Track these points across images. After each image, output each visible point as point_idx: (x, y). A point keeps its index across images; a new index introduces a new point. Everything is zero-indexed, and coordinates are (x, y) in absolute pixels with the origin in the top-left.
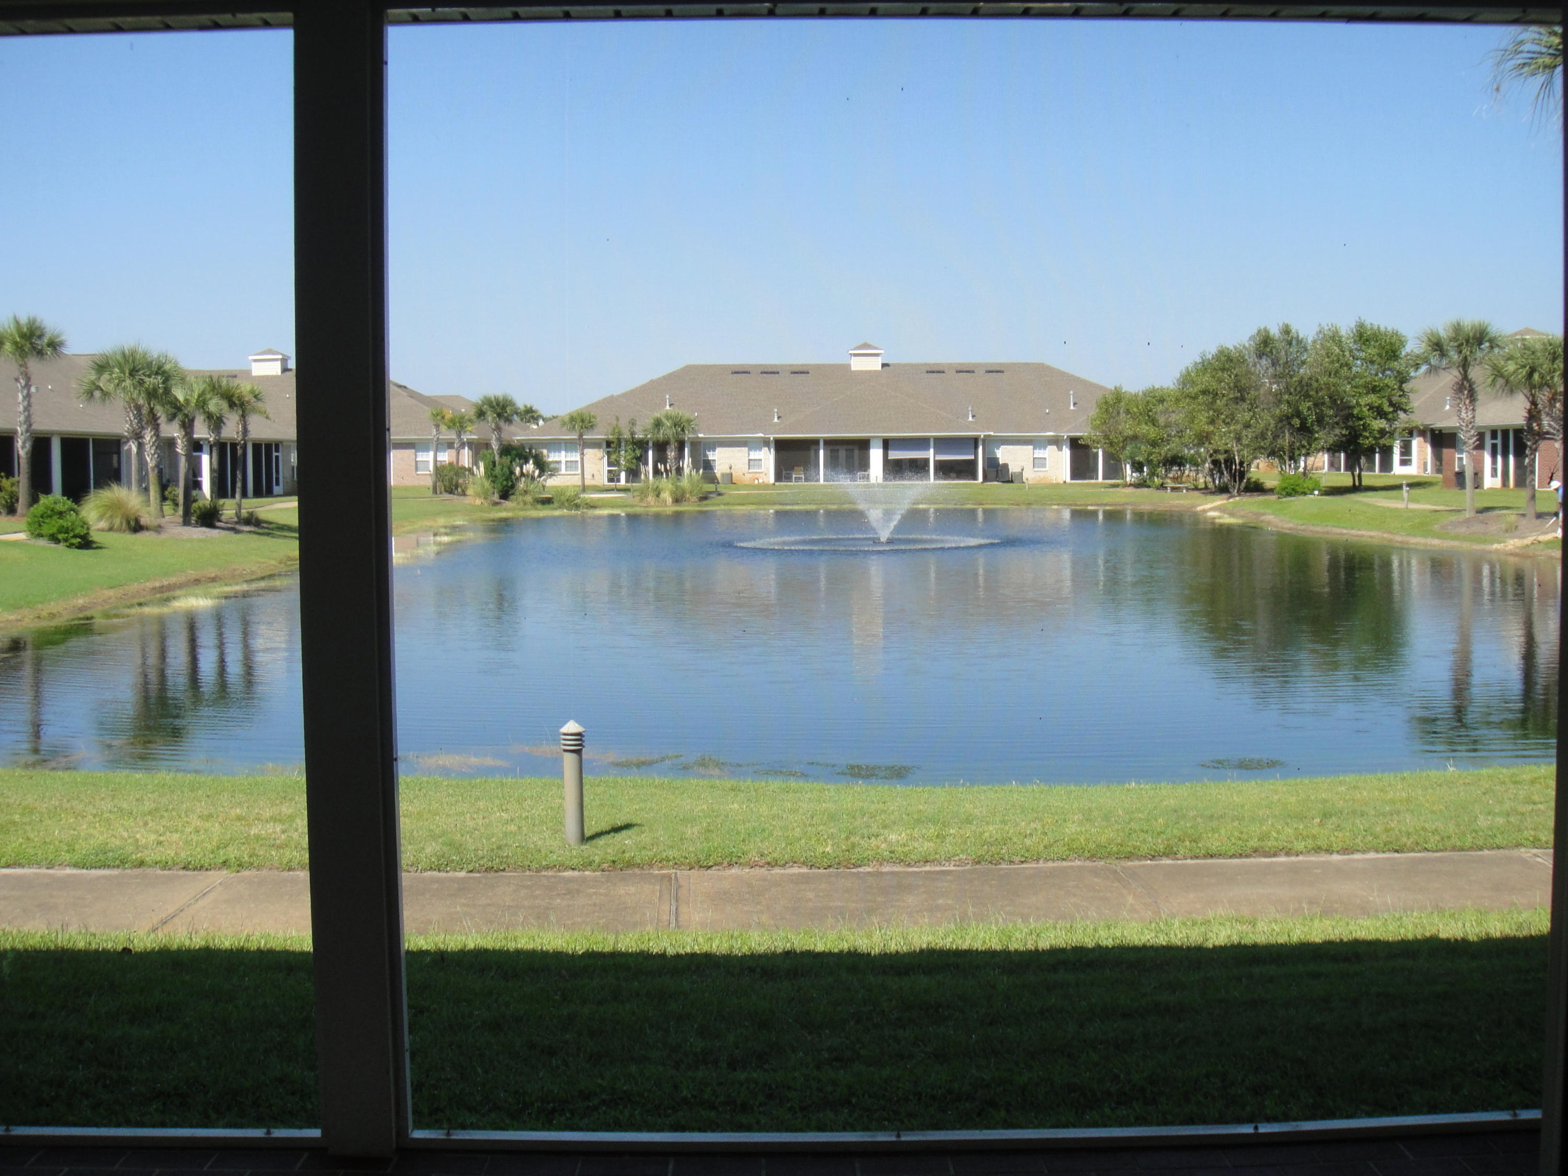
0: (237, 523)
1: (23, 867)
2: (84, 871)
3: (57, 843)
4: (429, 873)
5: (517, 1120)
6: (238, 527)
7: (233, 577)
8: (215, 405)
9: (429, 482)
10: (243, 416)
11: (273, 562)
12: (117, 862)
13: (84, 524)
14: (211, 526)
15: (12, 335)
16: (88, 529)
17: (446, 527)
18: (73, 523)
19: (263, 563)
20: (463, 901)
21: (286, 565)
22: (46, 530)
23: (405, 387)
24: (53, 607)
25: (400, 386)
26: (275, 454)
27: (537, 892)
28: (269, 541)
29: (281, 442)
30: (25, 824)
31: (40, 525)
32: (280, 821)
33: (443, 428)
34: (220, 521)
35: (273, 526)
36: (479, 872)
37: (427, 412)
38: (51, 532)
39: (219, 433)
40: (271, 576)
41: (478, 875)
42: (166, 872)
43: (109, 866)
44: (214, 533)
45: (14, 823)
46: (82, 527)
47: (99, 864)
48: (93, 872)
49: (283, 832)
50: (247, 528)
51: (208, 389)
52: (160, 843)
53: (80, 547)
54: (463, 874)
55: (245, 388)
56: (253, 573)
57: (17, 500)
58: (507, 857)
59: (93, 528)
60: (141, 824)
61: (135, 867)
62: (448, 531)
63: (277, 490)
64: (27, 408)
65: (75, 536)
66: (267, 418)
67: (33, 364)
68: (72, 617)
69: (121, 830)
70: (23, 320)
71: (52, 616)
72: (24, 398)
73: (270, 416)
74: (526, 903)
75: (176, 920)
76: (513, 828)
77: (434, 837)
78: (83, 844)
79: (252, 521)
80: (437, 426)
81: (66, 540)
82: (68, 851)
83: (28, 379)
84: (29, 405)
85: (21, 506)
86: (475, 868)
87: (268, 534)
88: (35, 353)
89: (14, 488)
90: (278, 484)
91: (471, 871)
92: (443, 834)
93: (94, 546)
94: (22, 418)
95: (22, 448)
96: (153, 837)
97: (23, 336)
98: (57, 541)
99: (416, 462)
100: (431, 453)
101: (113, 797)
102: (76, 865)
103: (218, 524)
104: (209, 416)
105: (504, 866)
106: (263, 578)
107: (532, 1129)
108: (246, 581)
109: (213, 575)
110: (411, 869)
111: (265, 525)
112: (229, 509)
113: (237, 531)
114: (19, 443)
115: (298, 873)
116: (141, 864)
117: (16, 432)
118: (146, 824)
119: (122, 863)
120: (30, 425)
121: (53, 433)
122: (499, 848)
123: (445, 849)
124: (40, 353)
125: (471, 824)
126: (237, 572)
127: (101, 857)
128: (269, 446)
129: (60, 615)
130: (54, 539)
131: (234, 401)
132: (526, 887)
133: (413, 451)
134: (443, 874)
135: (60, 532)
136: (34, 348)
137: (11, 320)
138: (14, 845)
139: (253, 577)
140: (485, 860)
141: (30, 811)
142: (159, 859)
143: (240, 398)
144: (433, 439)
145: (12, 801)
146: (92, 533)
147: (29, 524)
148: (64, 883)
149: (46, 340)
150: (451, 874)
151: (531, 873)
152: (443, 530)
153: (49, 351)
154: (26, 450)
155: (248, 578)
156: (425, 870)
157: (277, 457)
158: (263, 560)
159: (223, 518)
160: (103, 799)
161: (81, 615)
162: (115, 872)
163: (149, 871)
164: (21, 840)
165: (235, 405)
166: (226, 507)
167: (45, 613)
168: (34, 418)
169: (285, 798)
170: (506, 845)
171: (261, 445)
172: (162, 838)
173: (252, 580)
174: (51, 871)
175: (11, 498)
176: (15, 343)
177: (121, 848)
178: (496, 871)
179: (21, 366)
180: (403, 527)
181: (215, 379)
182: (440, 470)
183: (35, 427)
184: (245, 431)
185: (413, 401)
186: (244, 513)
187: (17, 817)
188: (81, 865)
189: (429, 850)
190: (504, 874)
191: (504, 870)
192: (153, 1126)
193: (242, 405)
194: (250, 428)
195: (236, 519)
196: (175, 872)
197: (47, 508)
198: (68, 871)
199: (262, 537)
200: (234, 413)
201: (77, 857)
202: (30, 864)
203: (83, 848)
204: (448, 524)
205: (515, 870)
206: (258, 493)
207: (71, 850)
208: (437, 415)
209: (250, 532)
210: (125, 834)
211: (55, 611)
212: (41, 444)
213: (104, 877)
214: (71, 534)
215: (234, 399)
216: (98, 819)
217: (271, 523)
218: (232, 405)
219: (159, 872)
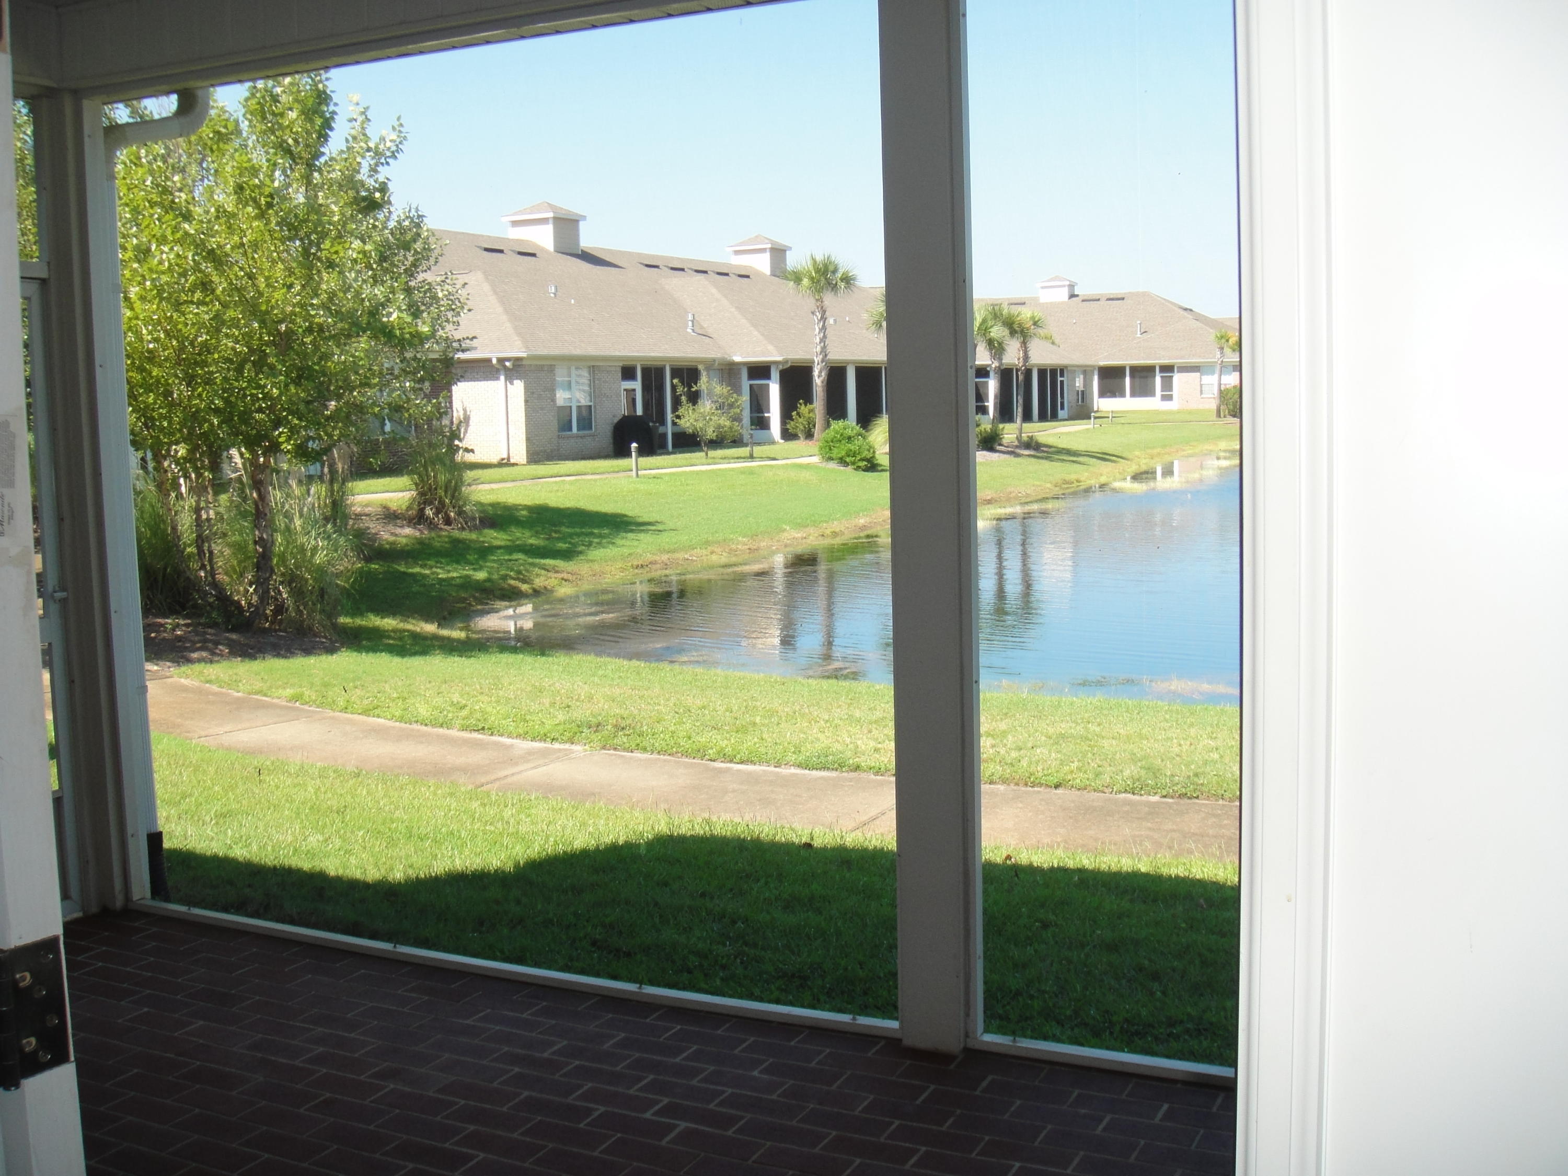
0: (1017, 447)
1: (755, 764)
2: (807, 772)
3: (786, 744)
4: (1124, 795)
5: (1096, 1036)
6: (1018, 451)
7: (1010, 500)
8: (997, 332)
9: (1213, 405)
10: (1024, 343)
11: (1049, 485)
12: (836, 765)
13: (871, 448)
14: (991, 449)
15: (809, 271)
16: (874, 452)
17: (1225, 451)
18: (860, 447)
19: (1037, 486)
20: (1149, 824)
21: (1061, 488)
22: (836, 453)
23: (1191, 310)
24: (836, 526)
25: (1186, 309)
26: (1059, 379)
27: (1226, 822)
28: (1046, 464)
29: (1066, 367)
30: (763, 725)
31: (830, 449)
32: (992, 736)
33: (1227, 351)
34: (1000, 445)
35: (1053, 449)
36: (1172, 797)
37: (1212, 334)
38: (840, 456)
39: (1000, 359)
40: (1044, 500)
41: (1170, 800)
42: (879, 778)
43: (828, 768)
44: (994, 456)
45: (755, 724)
46: (869, 451)
47: (820, 766)
48: (814, 772)
49: (993, 746)
50: (1027, 452)
51: (990, 317)
52: (876, 750)
53: (867, 469)
54: (1156, 798)
55: (1025, 314)
56: (1028, 495)
57: (814, 426)
58: (1202, 784)
59: (877, 453)
60: (866, 732)
61: (851, 771)
62: (1228, 454)
63: (1061, 414)
64: (823, 340)
65: (862, 460)
66: (1053, 343)
67: (829, 299)
68: (854, 536)
69: (845, 736)
70: (819, 258)
71: (835, 534)
72: (820, 330)
73: (1057, 341)
74: (1211, 832)
75: (877, 822)
76: (1216, 756)
77: (1134, 759)
78: (809, 746)
79: (1032, 445)
80: (1222, 349)
81: (853, 463)
82: (794, 753)
83: (824, 312)
84: (825, 337)
85: (817, 431)
86: (1168, 793)
87: (1046, 458)
88: (830, 289)
89: (811, 415)
90: (1062, 408)
91: (1165, 797)
92: (1146, 757)
93: (880, 468)
94: (819, 349)
95: (819, 379)
96: (872, 744)
97: (818, 271)
98: (846, 464)
99: (1201, 385)
100: (1216, 376)
101: (850, 705)
102: (799, 766)
103: (999, 448)
104: (990, 342)
105: (1198, 793)
106: (1036, 501)
107: (1108, 1048)
108: (1021, 504)
109: (989, 498)
110: (1106, 790)
111: (1045, 449)
112: (1010, 432)
113: (1018, 455)
114: (816, 373)
115: (999, 786)
116: (857, 768)
117: (813, 362)
118: (870, 731)
119: (840, 766)
120: (826, 355)
121: (848, 362)
122: (1196, 775)
123: (1143, 772)
124: (834, 288)
125: (1176, 750)
126: (1013, 495)
127: (823, 759)
128: (1054, 372)
129: (842, 533)
130: (842, 462)
131: (1015, 328)
132: (1214, 816)
133: (1198, 374)
134: (1137, 797)
135: (849, 456)
136: (829, 284)
137: (809, 258)
138: (749, 744)
139: (1028, 500)
140: (1179, 786)
141: (772, 713)
142: (873, 764)
143: (1020, 325)
144: (1216, 362)
145: (758, 704)
146: (877, 456)
147: (821, 448)
148: (786, 782)
149: (839, 275)
150: (1144, 798)
151: (1225, 803)
152: (1222, 454)
153: (843, 285)
154: (821, 378)
155: (1023, 500)
156: (1120, 792)
157: (1062, 382)
158: (1038, 483)
159: (1004, 441)
160: (840, 706)
161: (862, 534)
162: (834, 774)
163: (864, 775)
164: (756, 740)
165: (1016, 332)
166: (1005, 431)
167: (828, 532)
168: (829, 350)
169: (1006, 714)
170: (1204, 773)
171: (1046, 370)
172: (880, 746)
173: (1027, 503)
174: (777, 770)
175: (809, 424)
176: (812, 279)
177: (841, 752)
178: (1189, 798)
179: (817, 300)
180: (1184, 450)
181: (997, 308)
182: (1223, 395)
183: (831, 357)
184: (1026, 358)
185: (1198, 324)
186: (1024, 436)
187: (758, 719)
188: (804, 766)
189: (1127, 773)
190: (1197, 801)
191: (1197, 797)
192: (770, 1002)
193: (1022, 332)
194: (1031, 354)
195: (1016, 443)
196: (887, 778)
197: (837, 433)
198: (793, 770)
199: (1041, 461)
200: (1015, 339)
201: (801, 758)
202: (760, 762)
203: (809, 750)
204: (1230, 448)
205: (1208, 798)
206: (1043, 417)
207: (798, 751)
208: (1222, 337)
209: (1029, 456)
210: (848, 740)
211: (837, 530)
212: (836, 374)
213: (822, 778)
214: (859, 457)
215: (1016, 327)
216: (828, 725)
217: (1050, 447)
218: (1013, 333)
219: (873, 776)
